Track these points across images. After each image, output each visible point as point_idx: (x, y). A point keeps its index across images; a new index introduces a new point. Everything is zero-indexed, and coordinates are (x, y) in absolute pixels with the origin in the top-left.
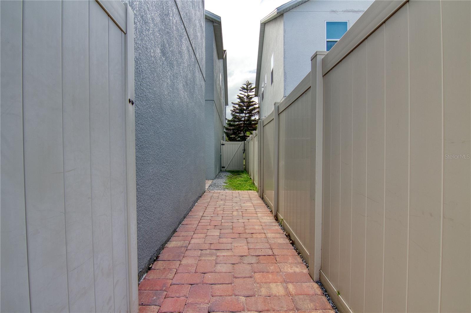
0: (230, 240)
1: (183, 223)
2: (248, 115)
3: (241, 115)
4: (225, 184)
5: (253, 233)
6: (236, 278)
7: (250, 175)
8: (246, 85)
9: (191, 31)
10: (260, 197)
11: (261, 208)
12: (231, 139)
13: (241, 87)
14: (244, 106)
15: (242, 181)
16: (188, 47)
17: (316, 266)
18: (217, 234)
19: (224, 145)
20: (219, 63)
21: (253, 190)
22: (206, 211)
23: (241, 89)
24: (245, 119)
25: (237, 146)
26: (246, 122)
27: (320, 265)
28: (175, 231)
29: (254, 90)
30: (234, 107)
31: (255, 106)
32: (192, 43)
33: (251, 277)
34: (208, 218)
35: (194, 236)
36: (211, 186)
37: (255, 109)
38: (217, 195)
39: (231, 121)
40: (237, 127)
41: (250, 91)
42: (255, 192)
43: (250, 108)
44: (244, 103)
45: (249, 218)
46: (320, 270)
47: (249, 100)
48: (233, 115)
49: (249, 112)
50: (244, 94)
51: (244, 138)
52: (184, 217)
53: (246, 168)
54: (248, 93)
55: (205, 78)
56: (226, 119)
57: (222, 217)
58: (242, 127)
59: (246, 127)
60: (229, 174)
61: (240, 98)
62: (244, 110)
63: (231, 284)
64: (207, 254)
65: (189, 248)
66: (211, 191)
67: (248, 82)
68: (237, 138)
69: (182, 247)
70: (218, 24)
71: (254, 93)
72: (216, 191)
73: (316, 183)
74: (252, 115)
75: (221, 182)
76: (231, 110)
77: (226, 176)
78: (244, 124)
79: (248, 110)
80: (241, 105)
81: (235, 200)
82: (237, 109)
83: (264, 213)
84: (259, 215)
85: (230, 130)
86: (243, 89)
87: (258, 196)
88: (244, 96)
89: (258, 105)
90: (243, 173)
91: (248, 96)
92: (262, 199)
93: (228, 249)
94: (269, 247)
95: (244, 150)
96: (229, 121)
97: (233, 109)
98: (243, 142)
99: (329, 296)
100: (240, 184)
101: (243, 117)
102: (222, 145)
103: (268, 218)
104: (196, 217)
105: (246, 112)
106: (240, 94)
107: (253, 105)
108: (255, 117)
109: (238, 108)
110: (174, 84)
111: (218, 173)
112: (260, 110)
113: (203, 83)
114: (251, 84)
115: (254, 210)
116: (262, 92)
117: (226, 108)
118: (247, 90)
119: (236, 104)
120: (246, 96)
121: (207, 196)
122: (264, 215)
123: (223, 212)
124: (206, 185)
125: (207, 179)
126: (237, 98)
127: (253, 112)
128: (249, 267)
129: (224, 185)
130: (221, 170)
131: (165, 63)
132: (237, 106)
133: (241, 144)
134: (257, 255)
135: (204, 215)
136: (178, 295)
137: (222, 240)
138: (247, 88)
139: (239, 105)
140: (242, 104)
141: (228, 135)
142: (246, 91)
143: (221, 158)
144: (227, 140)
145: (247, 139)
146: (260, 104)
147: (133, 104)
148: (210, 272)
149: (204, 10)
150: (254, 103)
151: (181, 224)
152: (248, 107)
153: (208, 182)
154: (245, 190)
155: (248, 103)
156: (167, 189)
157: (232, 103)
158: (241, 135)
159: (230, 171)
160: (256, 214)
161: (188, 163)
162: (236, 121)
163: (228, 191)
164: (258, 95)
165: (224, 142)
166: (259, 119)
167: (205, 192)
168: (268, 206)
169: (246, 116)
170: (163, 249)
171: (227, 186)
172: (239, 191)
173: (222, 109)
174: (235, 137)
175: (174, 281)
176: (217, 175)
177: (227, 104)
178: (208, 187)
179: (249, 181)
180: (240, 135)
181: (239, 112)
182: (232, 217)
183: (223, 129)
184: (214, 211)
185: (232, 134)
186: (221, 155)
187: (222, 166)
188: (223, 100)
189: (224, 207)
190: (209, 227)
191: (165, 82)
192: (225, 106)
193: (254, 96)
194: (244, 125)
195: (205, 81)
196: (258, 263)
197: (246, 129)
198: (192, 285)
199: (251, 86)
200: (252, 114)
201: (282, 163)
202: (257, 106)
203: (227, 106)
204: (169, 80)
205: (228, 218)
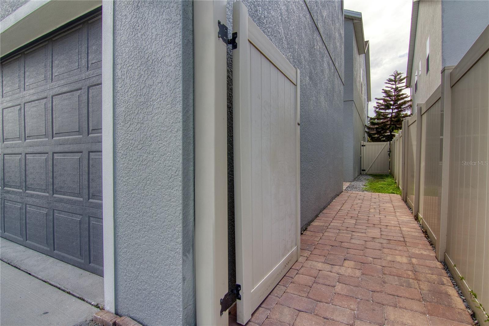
0: (365, 227)
1: (323, 212)
2: (396, 110)
3: (387, 111)
4: (365, 187)
5: (387, 226)
6: (367, 248)
7: (396, 179)
8: (394, 76)
9: (331, 47)
10: (403, 200)
11: (402, 209)
12: (373, 140)
13: (388, 79)
14: (391, 101)
15: (385, 184)
16: (328, 63)
17: (441, 249)
18: (353, 222)
19: (365, 146)
20: (360, 59)
21: (396, 193)
22: (343, 206)
23: (387, 82)
24: (392, 115)
25: (381, 147)
26: (393, 119)
27: (445, 248)
28: (317, 216)
29: (405, 80)
30: (377, 103)
31: (406, 99)
32: (331, 57)
33: (380, 250)
34: (345, 211)
35: (333, 221)
36: (349, 187)
37: (405, 103)
38: (355, 195)
39: (374, 119)
40: (382, 125)
41: (399, 83)
42: (399, 195)
43: (399, 103)
44: (391, 98)
45: (386, 215)
46: (445, 253)
47: (398, 93)
48: (376, 112)
49: (398, 107)
50: (390, 87)
51: (390, 138)
52: (324, 209)
53: (391, 171)
54: (396, 85)
55: (343, 82)
56: (368, 117)
57: (359, 212)
58: (388, 124)
59: (393, 125)
60: (370, 178)
61: (386, 92)
62: (391, 105)
63: (363, 251)
64: (343, 233)
65: (329, 227)
66: (348, 192)
67: (397, 73)
68: (382, 138)
69: (324, 226)
70: (359, 20)
71: (405, 83)
72: (354, 192)
73: (442, 179)
74: (402, 111)
75: (360, 184)
76: (374, 107)
77: (366, 179)
78: (391, 121)
79: (396, 104)
80: (387, 100)
81: (373, 200)
82: (382, 105)
83: (404, 213)
84: (398, 214)
85: (373, 129)
86: (389, 81)
87: (401, 199)
88: (391, 89)
89: (410, 97)
90: (388, 177)
91: (396, 89)
92: (405, 202)
93: (362, 232)
94: (402, 236)
95: (390, 151)
96: (371, 119)
97: (377, 105)
98: (389, 142)
99: (449, 271)
100: (382, 188)
101: (389, 113)
102: (362, 146)
103: (408, 217)
104: (334, 209)
105: (394, 107)
106: (386, 87)
107: (403, 98)
108: (406, 112)
109: (384, 103)
110: (318, 99)
111: (357, 176)
112: (413, 103)
113: (342, 87)
114: (400, 74)
115: (393, 210)
116: (416, 82)
117: (368, 104)
118: (395, 82)
119: (381, 99)
120: (394, 89)
121: (344, 196)
122: (404, 214)
123: (360, 208)
124: (344, 186)
125: (344, 181)
126: (382, 92)
127: (402, 107)
128: (379, 245)
129: (363, 187)
130: (361, 174)
131: (312, 85)
132: (381, 102)
133: (386, 145)
134: (388, 239)
135: (341, 209)
136: (323, 249)
137: (356, 226)
138: (396, 79)
139: (385, 100)
140: (388, 98)
141: (370, 135)
142: (393, 83)
143: (361, 161)
144: (370, 140)
145: (393, 140)
146: (413, 96)
147: (299, 125)
148: (346, 242)
149: (344, 11)
150: (404, 96)
151: (321, 212)
152: (396, 101)
153: (346, 184)
154: (387, 193)
155: (397, 96)
156: (312, 182)
157: (376, 99)
158: (387, 134)
159: (371, 175)
160: (395, 213)
161: (327, 163)
162: (381, 119)
163: (367, 193)
164: (410, 86)
165: (365, 143)
166: (411, 114)
167: (342, 192)
168: (411, 209)
169: (394, 111)
170: (309, 225)
171: (367, 188)
172: (380, 194)
173: (363, 107)
174: (379, 137)
175: (320, 242)
176: (356, 178)
177: (369, 99)
178: (346, 188)
179: (393, 185)
180: (385, 134)
181: (385, 108)
182: (368, 212)
183: (365, 129)
184: (351, 207)
185: (375, 134)
186: (361, 157)
187: (362, 169)
188: (364, 97)
189: (361, 205)
190: (346, 217)
191: (311, 99)
192: (366, 103)
193: (405, 87)
194: (391, 123)
195: (344, 85)
196: (388, 244)
197: (393, 127)
198: (332, 246)
199: (401, 76)
200: (402, 109)
201: (423, 164)
202: (409, 99)
203: (369, 102)
204: (314, 97)
205: (365, 213)
